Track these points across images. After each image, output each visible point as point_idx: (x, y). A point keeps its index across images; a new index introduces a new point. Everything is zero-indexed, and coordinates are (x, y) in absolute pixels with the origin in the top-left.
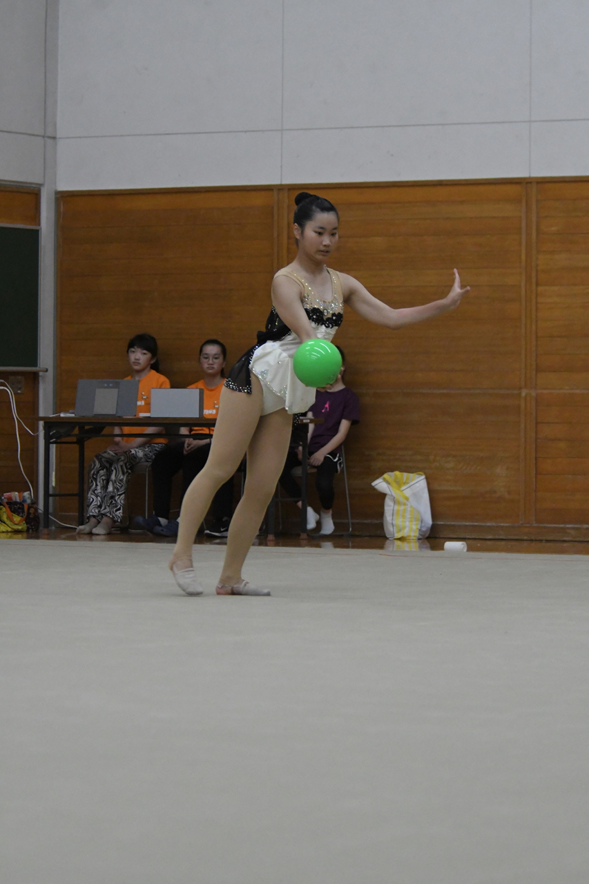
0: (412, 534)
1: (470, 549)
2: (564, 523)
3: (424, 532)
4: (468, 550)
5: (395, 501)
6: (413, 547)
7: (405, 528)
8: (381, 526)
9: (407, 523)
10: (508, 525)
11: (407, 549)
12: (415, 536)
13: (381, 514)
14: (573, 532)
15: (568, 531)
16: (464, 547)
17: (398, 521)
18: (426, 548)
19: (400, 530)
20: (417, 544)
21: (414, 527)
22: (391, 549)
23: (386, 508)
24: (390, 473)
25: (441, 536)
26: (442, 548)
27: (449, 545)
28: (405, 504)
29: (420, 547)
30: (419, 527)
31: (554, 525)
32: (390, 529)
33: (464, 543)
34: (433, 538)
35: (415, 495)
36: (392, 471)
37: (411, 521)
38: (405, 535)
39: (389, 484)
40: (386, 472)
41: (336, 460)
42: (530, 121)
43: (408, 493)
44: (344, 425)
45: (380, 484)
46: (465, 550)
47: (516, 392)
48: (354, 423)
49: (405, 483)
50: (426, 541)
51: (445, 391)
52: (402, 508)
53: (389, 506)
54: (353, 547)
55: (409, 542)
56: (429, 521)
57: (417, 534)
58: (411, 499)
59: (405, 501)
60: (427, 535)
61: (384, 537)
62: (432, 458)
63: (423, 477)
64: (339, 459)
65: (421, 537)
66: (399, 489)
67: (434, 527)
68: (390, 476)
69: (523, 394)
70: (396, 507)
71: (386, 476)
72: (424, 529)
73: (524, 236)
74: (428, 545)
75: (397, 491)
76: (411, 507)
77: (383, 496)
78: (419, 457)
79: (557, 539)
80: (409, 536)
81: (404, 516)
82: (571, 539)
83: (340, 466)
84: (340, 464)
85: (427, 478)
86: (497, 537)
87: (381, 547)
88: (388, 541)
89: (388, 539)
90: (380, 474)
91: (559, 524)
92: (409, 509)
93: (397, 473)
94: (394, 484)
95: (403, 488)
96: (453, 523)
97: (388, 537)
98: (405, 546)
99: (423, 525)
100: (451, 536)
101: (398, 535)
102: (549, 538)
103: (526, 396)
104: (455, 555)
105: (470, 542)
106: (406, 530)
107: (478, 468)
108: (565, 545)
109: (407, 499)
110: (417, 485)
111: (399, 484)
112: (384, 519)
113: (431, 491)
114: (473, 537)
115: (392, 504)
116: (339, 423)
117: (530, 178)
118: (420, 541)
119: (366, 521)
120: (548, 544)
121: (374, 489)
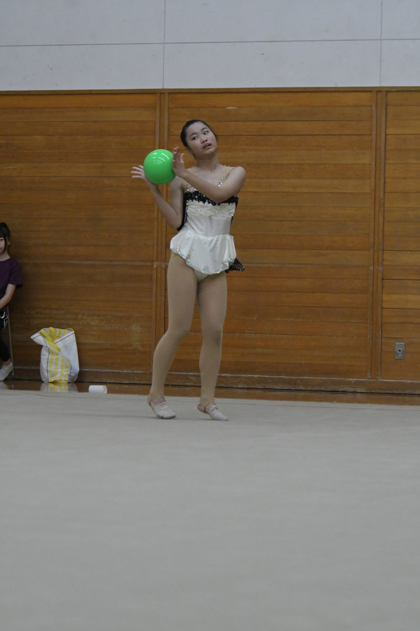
0: (63, 379)
1: (110, 391)
2: (187, 371)
3: (72, 377)
4: (108, 392)
5: (50, 352)
6: (63, 389)
7: (57, 373)
8: (38, 372)
9: (59, 369)
10: (141, 372)
11: (58, 391)
12: (65, 380)
13: (38, 362)
14: (194, 379)
15: (190, 378)
16: (104, 390)
17: (52, 368)
18: (74, 390)
19: (54, 375)
20: (67, 387)
21: (65, 373)
22: (46, 390)
23: (42, 357)
24: (46, 329)
25: (87, 381)
26: (87, 390)
27: (92, 388)
28: (57, 354)
29: (70, 390)
30: (69, 373)
31: (178, 373)
32: (45, 375)
33: (105, 386)
34: (80, 382)
35: (66, 347)
36: (48, 327)
37: (62, 368)
38: (58, 380)
39: (45, 337)
40: (42, 328)
41: (3, 317)
42: (164, 43)
43: (60, 345)
44: (10, 288)
45: (37, 338)
46: (106, 392)
47: (149, 264)
48: (18, 287)
49: (58, 337)
50: (74, 385)
51: (91, 262)
52: (55, 357)
53: (44, 355)
54: (15, 389)
55: (60, 385)
56: (77, 368)
57: (67, 379)
58: (62, 350)
59: (57, 352)
60: (75, 380)
61: (41, 381)
62: (80, 316)
63: (73, 332)
64: (5, 317)
65: (70, 381)
66: (52, 342)
67: (81, 373)
68: (46, 331)
69: (155, 266)
70: (51, 357)
71: (42, 331)
72: (73, 375)
73: (157, 138)
74: (77, 388)
75: (52, 344)
76: (62, 356)
77: (40, 347)
78: (70, 316)
79: (181, 384)
80: (61, 380)
81: (56, 364)
82: (192, 384)
83: (6, 322)
84: (6, 320)
85: (76, 333)
86: (132, 382)
87: (38, 389)
88: (43, 384)
89: (43, 382)
90: (38, 329)
91: (183, 372)
92: (61, 358)
93: (52, 328)
94: (49, 338)
95: (56, 341)
96: (96, 370)
97: (43, 380)
98: (57, 388)
99: (72, 371)
100: (95, 381)
101: (52, 380)
102: (174, 383)
103: (157, 268)
104: (97, 396)
105: (110, 386)
106: (58, 375)
107: (118, 325)
108: (187, 389)
109: (59, 350)
110: (68, 338)
111: (53, 337)
112: (41, 365)
113: (78, 344)
114: (112, 381)
115: (47, 354)
116: (5, 288)
117: (163, 89)
118: (70, 384)
119: (25, 368)
120: (174, 389)
121: (32, 341)
